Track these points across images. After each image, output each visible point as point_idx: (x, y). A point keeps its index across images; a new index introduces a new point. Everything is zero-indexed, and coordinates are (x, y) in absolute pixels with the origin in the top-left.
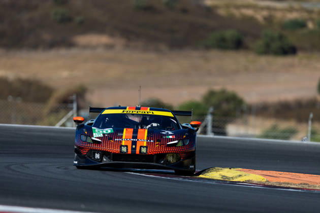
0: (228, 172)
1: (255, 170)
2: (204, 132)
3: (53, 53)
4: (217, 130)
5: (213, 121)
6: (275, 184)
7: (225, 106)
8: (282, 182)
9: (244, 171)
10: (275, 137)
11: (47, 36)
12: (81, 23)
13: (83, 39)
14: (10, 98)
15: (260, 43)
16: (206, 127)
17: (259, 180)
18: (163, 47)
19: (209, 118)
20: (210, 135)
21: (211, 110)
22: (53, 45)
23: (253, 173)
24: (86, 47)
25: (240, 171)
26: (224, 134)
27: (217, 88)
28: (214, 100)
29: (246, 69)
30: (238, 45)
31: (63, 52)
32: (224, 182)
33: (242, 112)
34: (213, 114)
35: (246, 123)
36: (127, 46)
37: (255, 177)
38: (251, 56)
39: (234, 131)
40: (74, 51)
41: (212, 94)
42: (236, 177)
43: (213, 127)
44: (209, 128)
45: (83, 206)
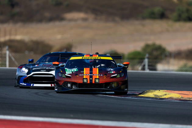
0: (158, 92)
1: (174, 91)
2: (143, 69)
3: (51, 24)
4: (151, 67)
5: (149, 62)
6: (187, 99)
7: (155, 53)
8: (190, 97)
9: (168, 92)
10: (186, 71)
11: (47, 14)
12: (68, 6)
13: (69, 16)
14: (27, 53)
15: (175, 14)
16: (144, 66)
17: (177, 97)
18: (117, 19)
19: (146, 61)
20: (147, 71)
21: (147, 55)
22: (51, 20)
23: (174, 93)
24: (71, 20)
25: (166, 91)
26: (155, 70)
27: (150, 42)
28: (149, 50)
29: (168, 31)
30: (162, 16)
31: (57, 23)
32: (156, 98)
33: (166, 56)
34: (148, 58)
35: (168, 63)
36: (96, 19)
37: (175, 95)
38: (170, 23)
39: (161, 68)
40: (64, 23)
41: (147, 46)
42: (163, 95)
43: (149, 66)
44: (146, 67)
45: (72, 116)
